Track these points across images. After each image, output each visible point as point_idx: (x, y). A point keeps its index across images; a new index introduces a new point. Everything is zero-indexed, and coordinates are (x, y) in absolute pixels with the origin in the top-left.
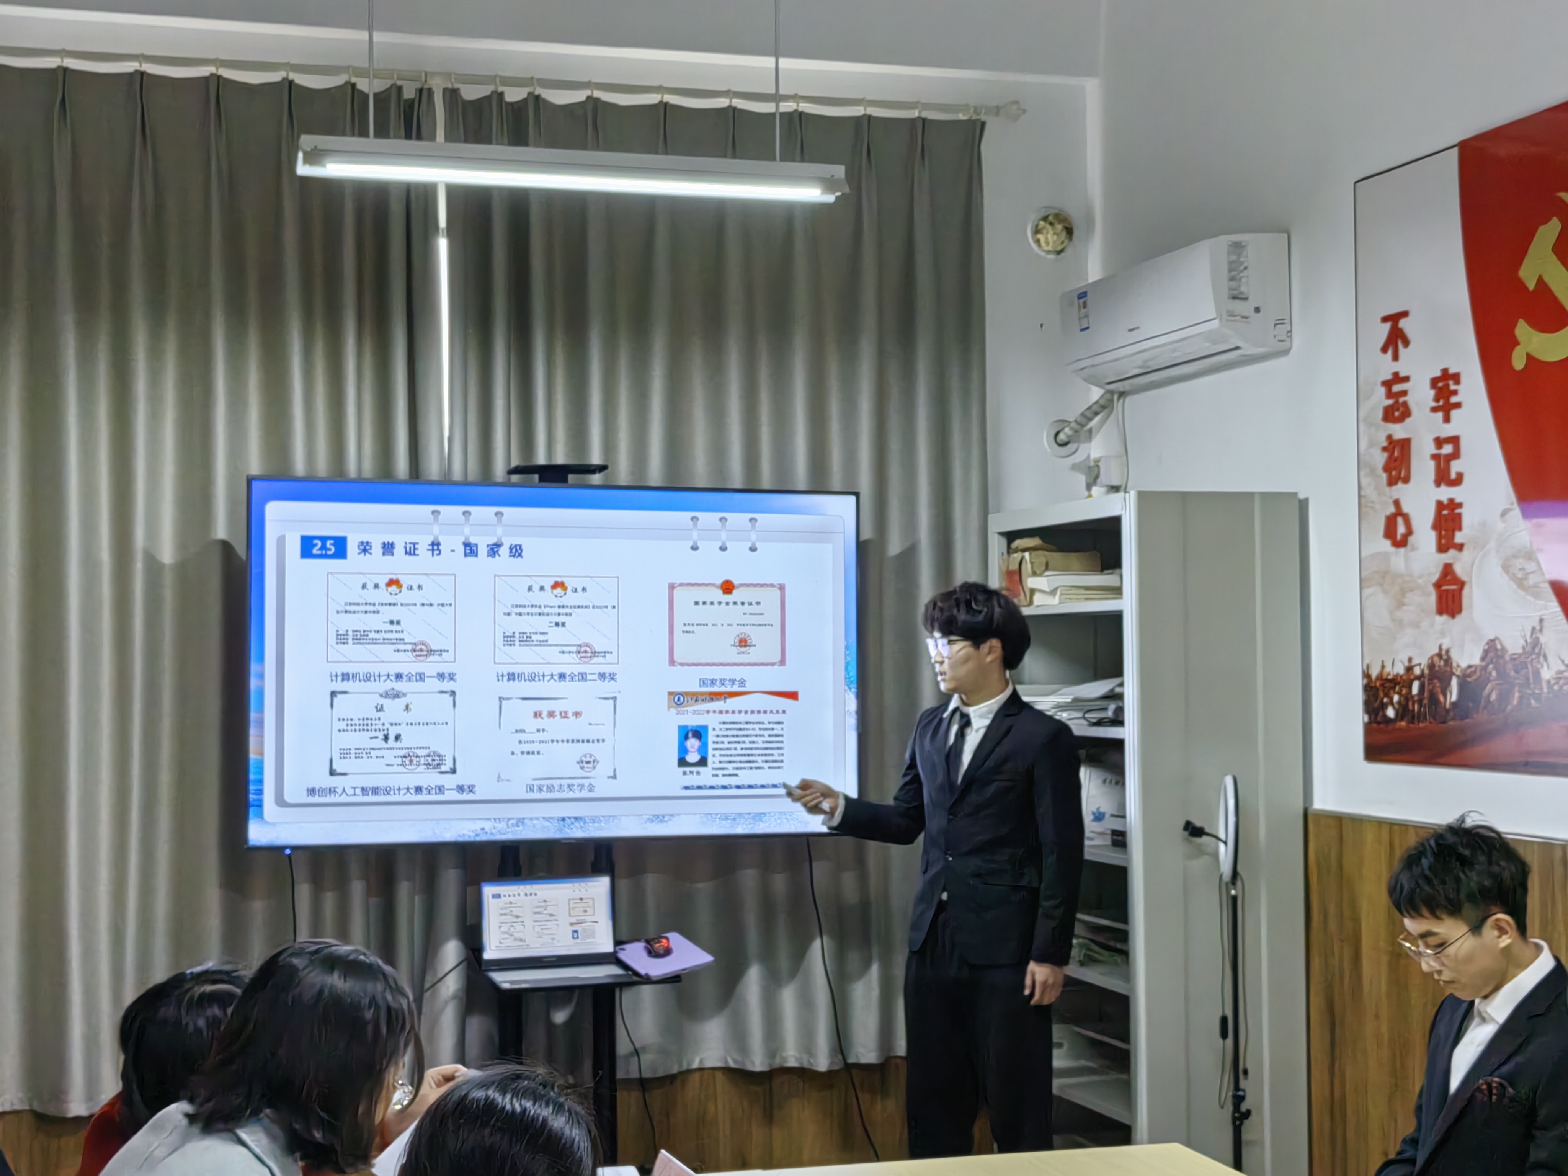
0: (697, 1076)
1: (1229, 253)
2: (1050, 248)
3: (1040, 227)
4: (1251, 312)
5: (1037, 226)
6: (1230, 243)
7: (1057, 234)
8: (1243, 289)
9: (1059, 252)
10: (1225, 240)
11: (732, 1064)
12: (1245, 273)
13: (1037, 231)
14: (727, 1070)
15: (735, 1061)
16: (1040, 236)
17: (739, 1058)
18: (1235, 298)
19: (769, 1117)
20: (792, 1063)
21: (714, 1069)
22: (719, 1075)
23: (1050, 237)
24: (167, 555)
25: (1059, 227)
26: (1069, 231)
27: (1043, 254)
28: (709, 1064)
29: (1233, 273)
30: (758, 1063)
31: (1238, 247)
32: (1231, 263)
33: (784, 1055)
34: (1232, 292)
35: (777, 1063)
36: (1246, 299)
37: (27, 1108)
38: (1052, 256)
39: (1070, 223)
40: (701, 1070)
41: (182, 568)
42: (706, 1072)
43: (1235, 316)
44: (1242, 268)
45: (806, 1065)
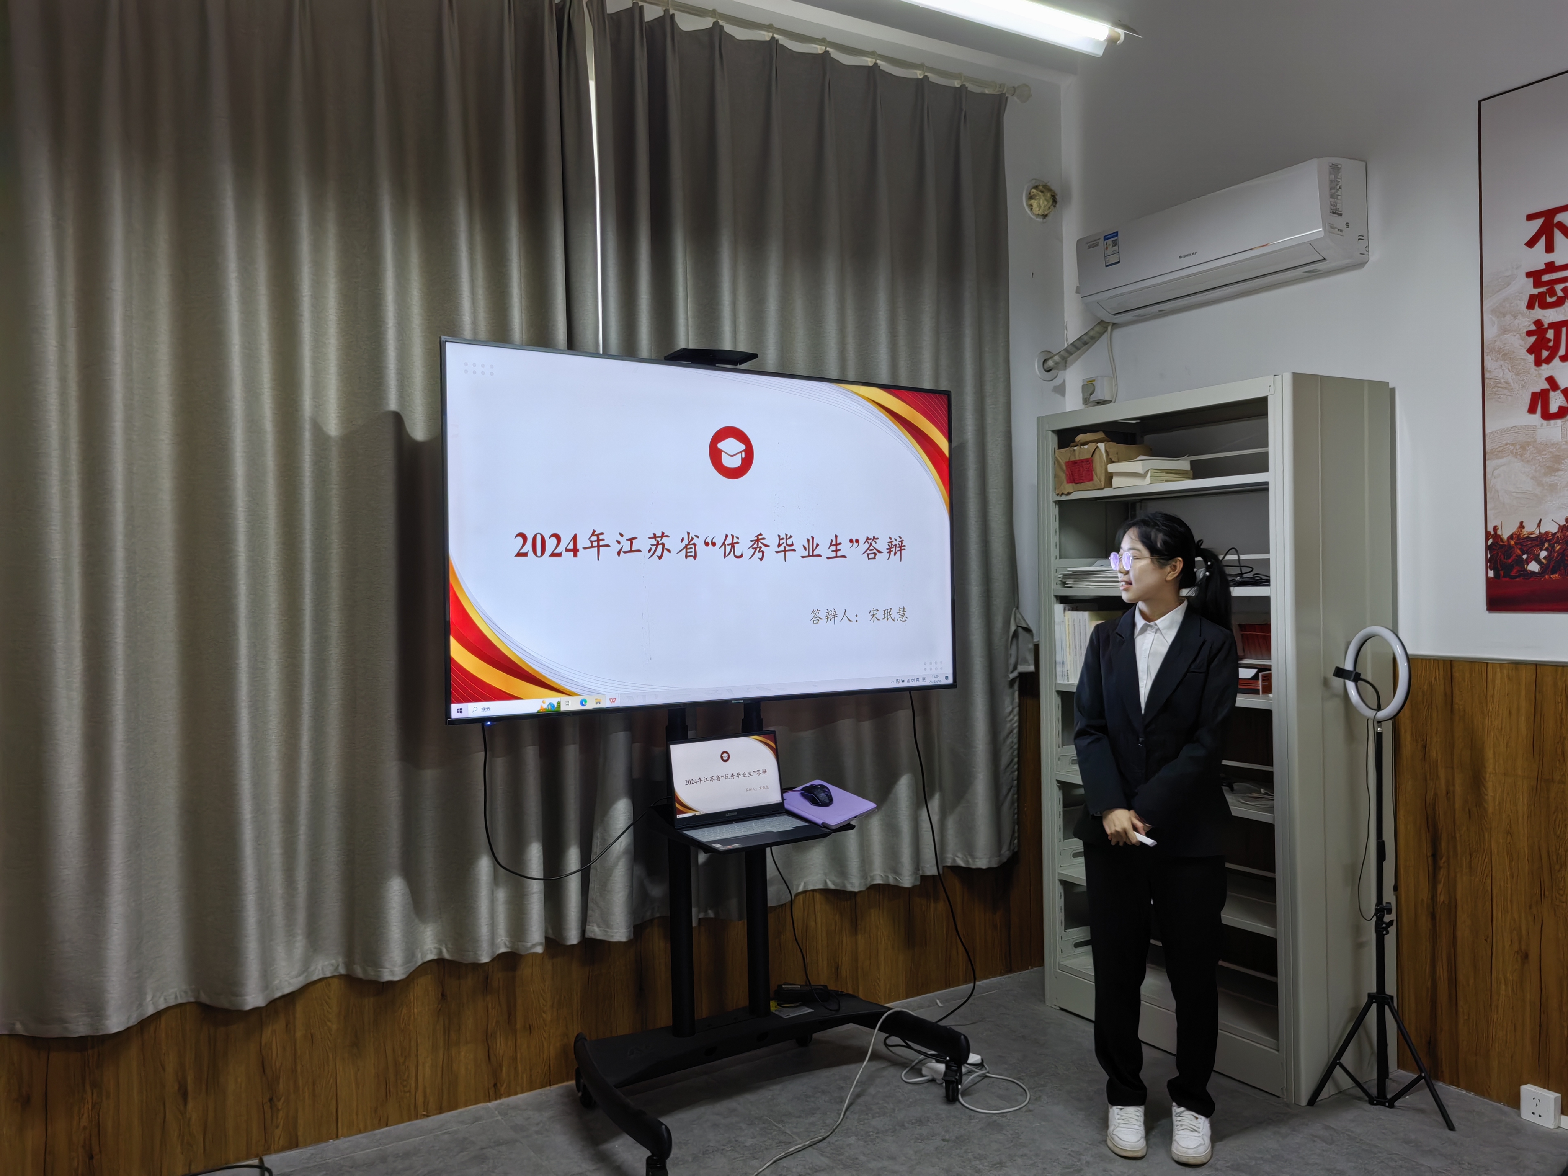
0: (801, 897)
1: (1330, 174)
2: (1040, 212)
3: (1032, 194)
4: (1343, 227)
5: (1030, 194)
6: (1331, 165)
7: (1047, 201)
8: (1339, 206)
9: (1045, 216)
10: (1327, 161)
11: (831, 886)
12: (1339, 193)
13: (1031, 197)
14: (826, 892)
15: (834, 883)
16: (1033, 201)
17: (837, 881)
18: (1333, 213)
19: (855, 928)
20: (878, 881)
21: (813, 891)
22: (818, 896)
23: (1040, 203)
24: (333, 427)
25: (1049, 195)
26: (1055, 201)
27: (1033, 217)
28: (811, 887)
29: (1333, 191)
30: (855, 884)
31: (1335, 168)
32: (1331, 181)
33: (872, 875)
34: (1333, 208)
35: (869, 882)
36: (1341, 215)
37: (192, 1000)
38: (1040, 220)
39: (1054, 193)
40: (805, 892)
41: (348, 440)
42: (808, 894)
43: (1334, 228)
44: (1338, 187)
45: (891, 881)
